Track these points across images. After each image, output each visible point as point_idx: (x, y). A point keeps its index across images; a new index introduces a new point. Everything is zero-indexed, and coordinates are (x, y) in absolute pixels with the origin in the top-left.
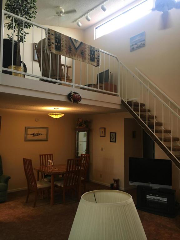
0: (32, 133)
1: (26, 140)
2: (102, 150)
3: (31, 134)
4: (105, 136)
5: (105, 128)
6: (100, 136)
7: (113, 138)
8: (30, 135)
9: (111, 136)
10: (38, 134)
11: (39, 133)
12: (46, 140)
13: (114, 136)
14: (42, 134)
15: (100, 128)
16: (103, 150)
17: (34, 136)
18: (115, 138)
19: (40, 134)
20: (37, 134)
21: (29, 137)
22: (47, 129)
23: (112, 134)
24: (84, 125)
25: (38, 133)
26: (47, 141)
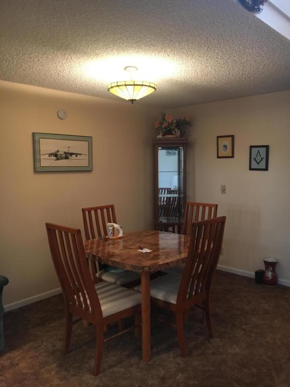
0: (53, 151)
1: (38, 170)
2: (223, 190)
3: (51, 155)
4: (232, 157)
5: (233, 137)
6: (218, 157)
7: (258, 159)
8: (47, 156)
9: (253, 156)
10: (69, 154)
11: (71, 151)
12: (87, 170)
13: (264, 155)
14: (77, 155)
15: (218, 137)
16: (227, 190)
17: (58, 159)
18: (264, 160)
19: (71, 154)
20: (65, 153)
21: (47, 162)
22: (89, 139)
23: (255, 150)
24: (177, 130)
25: (67, 151)
26: (90, 171)
